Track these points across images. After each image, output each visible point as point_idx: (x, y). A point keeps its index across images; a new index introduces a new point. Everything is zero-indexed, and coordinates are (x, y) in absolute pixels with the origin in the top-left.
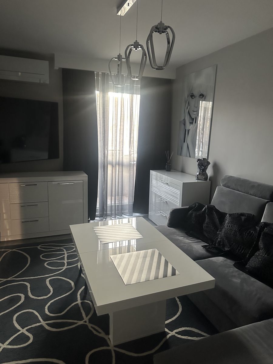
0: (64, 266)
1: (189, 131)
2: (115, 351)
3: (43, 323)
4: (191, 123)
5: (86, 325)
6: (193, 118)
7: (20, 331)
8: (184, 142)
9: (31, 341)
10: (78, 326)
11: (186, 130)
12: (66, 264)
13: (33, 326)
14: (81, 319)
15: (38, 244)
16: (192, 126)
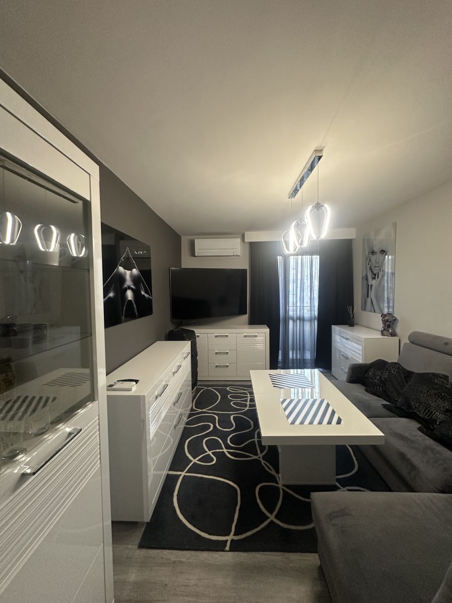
0: (246, 407)
1: (371, 286)
2: (283, 489)
3: (225, 450)
4: (374, 278)
5: (260, 461)
6: (375, 273)
7: (207, 452)
8: (368, 297)
9: (214, 462)
10: (253, 460)
11: (368, 285)
12: (248, 406)
13: (218, 451)
14: (256, 454)
15: (227, 386)
16: (374, 281)
